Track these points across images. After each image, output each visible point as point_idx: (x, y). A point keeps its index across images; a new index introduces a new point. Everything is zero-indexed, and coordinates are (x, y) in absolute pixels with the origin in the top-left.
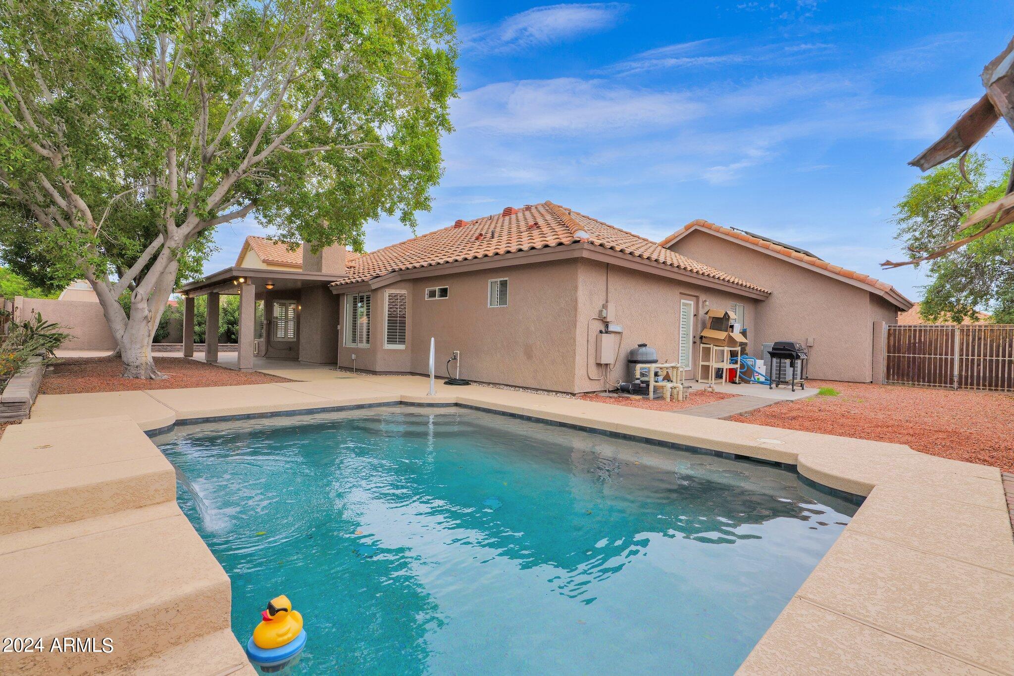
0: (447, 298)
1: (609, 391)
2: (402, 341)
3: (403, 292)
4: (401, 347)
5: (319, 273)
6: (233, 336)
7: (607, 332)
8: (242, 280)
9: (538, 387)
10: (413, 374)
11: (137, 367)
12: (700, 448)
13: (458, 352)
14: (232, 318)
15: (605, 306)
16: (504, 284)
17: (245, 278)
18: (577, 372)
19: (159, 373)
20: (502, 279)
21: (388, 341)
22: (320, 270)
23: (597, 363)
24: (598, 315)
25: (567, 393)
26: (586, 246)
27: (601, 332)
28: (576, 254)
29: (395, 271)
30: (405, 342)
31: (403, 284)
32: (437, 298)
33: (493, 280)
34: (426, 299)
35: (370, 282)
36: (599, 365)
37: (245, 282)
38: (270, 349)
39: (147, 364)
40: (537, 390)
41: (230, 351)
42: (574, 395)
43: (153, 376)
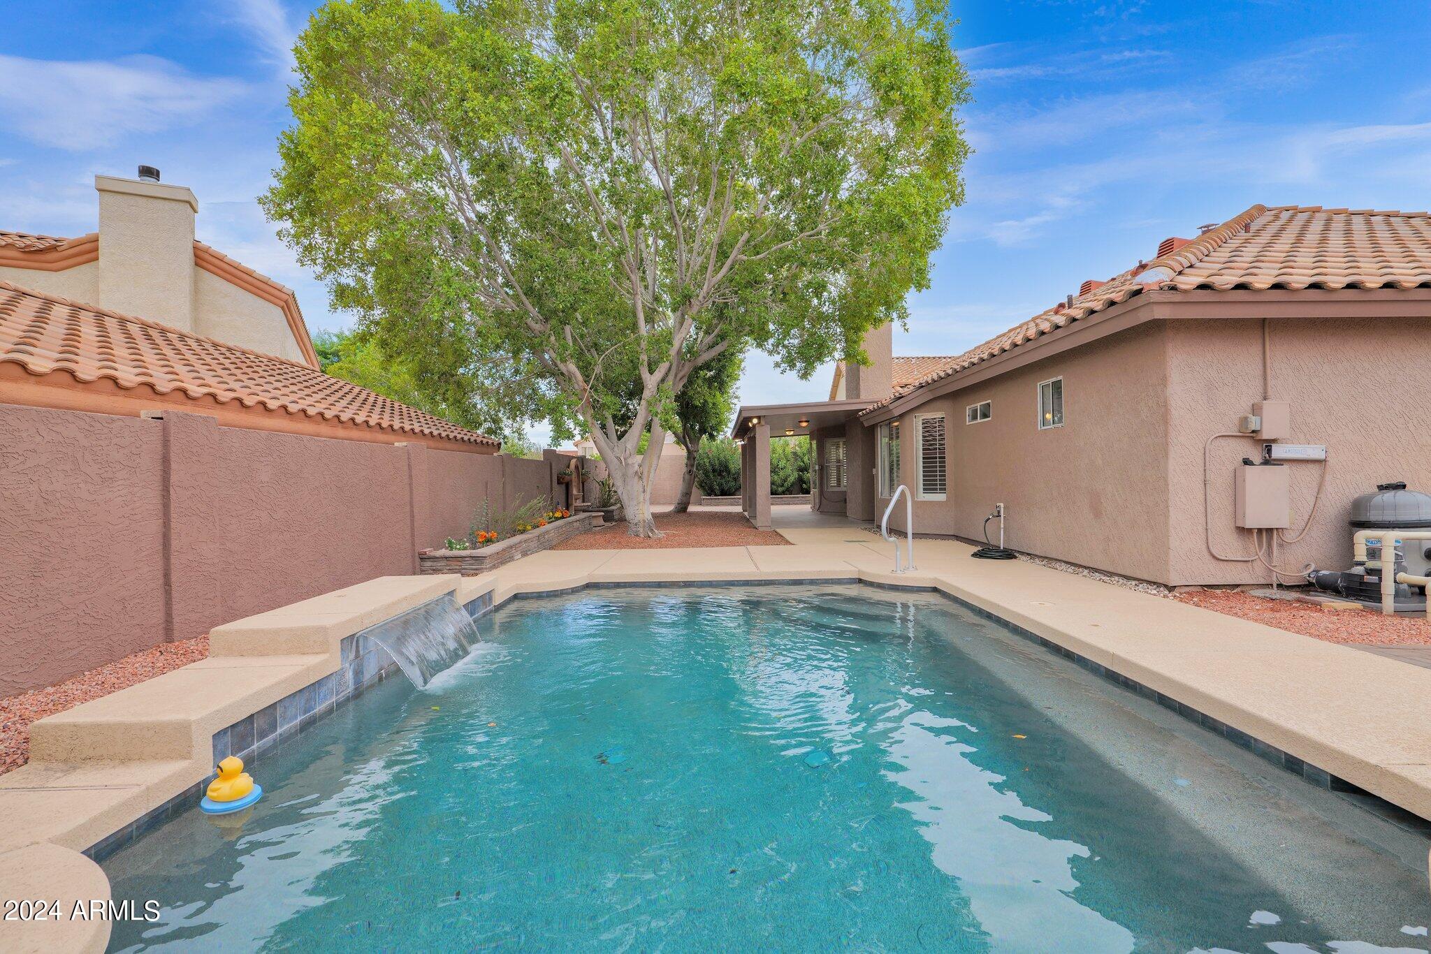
0: (990, 419)
1: (1280, 586)
2: (943, 490)
3: (939, 415)
4: (940, 497)
5: (857, 401)
6: (804, 486)
7: (1266, 462)
8: (755, 421)
9: (1111, 570)
10: (958, 538)
11: (636, 524)
12: (1256, 740)
13: (1002, 505)
14: (802, 464)
15: (1256, 410)
16: (1057, 386)
17: (759, 418)
18: (1174, 542)
19: (656, 531)
20: (1054, 379)
21: (924, 489)
22: (858, 396)
23: (1238, 528)
24: (1236, 429)
25: (1158, 585)
26: (1155, 297)
27: (1247, 462)
28: (1144, 316)
29: (922, 387)
30: (945, 489)
31: (938, 404)
32: (979, 420)
33: (1044, 382)
34: (967, 424)
35: (891, 407)
36: (1243, 531)
37: (759, 423)
38: (824, 501)
39: (644, 521)
40: (1111, 574)
41: (801, 504)
42: (1171, 589)
43: (651, 535)
